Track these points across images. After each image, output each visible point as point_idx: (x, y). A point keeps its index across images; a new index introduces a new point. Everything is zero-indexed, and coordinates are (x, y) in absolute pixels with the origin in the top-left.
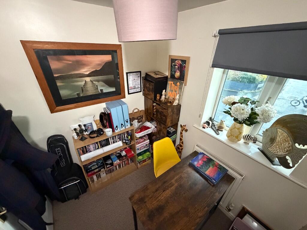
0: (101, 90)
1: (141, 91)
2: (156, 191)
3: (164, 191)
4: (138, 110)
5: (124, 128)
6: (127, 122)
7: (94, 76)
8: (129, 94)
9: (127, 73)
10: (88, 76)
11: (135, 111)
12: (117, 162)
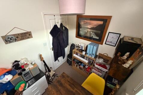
0: (92, 36)
1: (115, 46)
2: (68, 81)
3: (69, 85)
4: (108, 55)
5: (90, 56)
6: (93, 55)
7: (92, 29)
8: (105, 44)
9: (109, 32)
10: (90, 29)
11: (105, 55)
12: (82, 67)
